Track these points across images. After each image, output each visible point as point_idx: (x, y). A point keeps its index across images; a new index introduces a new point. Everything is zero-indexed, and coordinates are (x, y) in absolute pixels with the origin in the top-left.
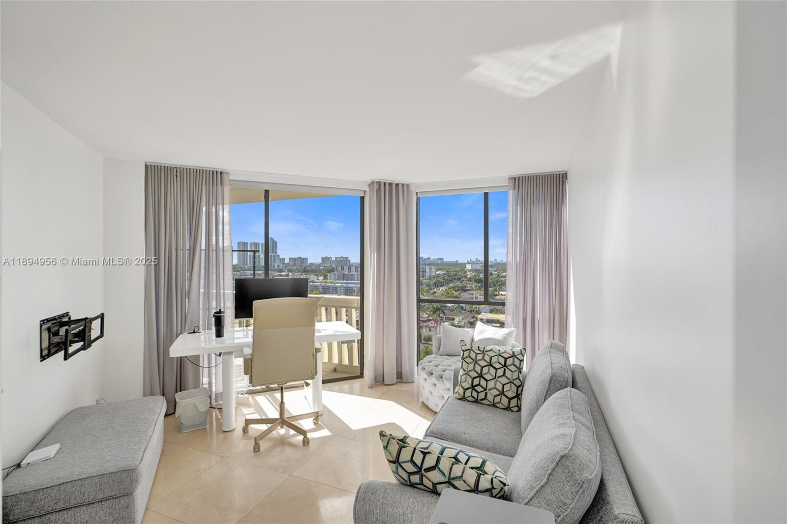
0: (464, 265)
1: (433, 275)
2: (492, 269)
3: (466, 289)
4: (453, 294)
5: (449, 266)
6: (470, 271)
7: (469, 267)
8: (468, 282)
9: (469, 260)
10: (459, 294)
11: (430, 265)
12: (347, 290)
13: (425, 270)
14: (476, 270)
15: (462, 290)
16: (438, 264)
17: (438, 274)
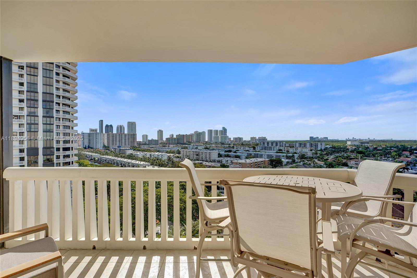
0: (345, 142)
1: (323, 148)
2: (368, 145)
3: (350, 157)
4: (342, 161)
5: (333, 142)
6: (350, 145)
7: (349, 143)
8: (351, 153)
9: (347, 138)
10: (347, 161)
11: (319, 141)
12: (269, 156)
13: (317, 145)
14: (355, 145)
15: (347, 158)
16: (324, 141)
17: (327, 148)
